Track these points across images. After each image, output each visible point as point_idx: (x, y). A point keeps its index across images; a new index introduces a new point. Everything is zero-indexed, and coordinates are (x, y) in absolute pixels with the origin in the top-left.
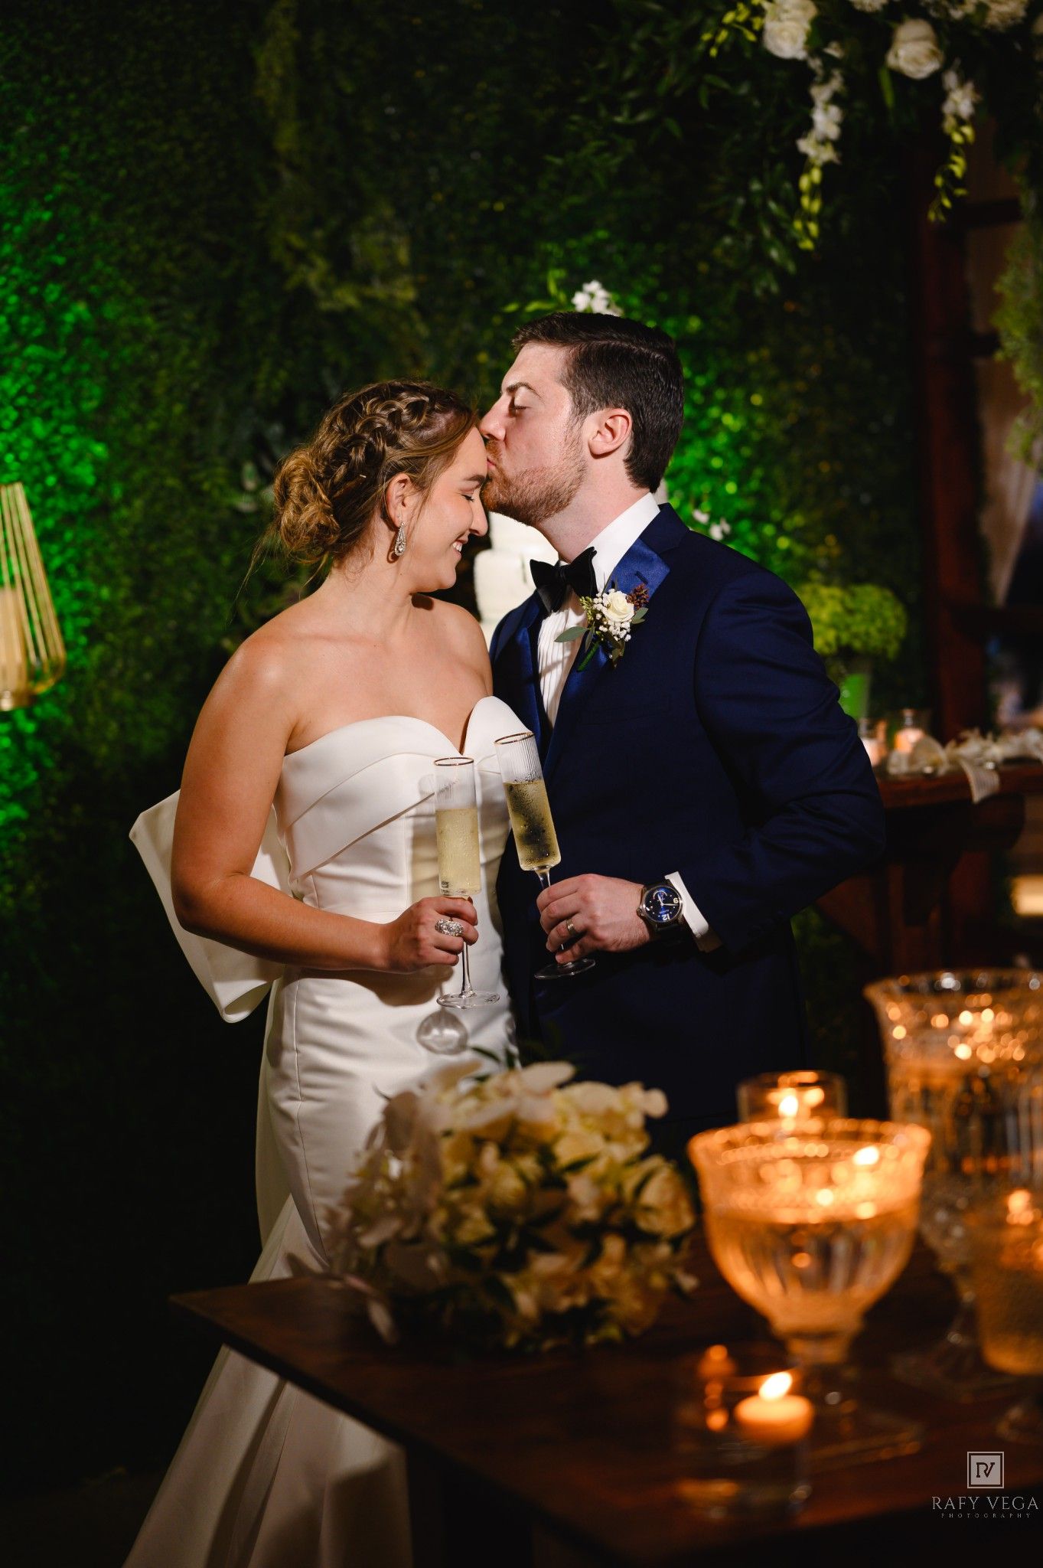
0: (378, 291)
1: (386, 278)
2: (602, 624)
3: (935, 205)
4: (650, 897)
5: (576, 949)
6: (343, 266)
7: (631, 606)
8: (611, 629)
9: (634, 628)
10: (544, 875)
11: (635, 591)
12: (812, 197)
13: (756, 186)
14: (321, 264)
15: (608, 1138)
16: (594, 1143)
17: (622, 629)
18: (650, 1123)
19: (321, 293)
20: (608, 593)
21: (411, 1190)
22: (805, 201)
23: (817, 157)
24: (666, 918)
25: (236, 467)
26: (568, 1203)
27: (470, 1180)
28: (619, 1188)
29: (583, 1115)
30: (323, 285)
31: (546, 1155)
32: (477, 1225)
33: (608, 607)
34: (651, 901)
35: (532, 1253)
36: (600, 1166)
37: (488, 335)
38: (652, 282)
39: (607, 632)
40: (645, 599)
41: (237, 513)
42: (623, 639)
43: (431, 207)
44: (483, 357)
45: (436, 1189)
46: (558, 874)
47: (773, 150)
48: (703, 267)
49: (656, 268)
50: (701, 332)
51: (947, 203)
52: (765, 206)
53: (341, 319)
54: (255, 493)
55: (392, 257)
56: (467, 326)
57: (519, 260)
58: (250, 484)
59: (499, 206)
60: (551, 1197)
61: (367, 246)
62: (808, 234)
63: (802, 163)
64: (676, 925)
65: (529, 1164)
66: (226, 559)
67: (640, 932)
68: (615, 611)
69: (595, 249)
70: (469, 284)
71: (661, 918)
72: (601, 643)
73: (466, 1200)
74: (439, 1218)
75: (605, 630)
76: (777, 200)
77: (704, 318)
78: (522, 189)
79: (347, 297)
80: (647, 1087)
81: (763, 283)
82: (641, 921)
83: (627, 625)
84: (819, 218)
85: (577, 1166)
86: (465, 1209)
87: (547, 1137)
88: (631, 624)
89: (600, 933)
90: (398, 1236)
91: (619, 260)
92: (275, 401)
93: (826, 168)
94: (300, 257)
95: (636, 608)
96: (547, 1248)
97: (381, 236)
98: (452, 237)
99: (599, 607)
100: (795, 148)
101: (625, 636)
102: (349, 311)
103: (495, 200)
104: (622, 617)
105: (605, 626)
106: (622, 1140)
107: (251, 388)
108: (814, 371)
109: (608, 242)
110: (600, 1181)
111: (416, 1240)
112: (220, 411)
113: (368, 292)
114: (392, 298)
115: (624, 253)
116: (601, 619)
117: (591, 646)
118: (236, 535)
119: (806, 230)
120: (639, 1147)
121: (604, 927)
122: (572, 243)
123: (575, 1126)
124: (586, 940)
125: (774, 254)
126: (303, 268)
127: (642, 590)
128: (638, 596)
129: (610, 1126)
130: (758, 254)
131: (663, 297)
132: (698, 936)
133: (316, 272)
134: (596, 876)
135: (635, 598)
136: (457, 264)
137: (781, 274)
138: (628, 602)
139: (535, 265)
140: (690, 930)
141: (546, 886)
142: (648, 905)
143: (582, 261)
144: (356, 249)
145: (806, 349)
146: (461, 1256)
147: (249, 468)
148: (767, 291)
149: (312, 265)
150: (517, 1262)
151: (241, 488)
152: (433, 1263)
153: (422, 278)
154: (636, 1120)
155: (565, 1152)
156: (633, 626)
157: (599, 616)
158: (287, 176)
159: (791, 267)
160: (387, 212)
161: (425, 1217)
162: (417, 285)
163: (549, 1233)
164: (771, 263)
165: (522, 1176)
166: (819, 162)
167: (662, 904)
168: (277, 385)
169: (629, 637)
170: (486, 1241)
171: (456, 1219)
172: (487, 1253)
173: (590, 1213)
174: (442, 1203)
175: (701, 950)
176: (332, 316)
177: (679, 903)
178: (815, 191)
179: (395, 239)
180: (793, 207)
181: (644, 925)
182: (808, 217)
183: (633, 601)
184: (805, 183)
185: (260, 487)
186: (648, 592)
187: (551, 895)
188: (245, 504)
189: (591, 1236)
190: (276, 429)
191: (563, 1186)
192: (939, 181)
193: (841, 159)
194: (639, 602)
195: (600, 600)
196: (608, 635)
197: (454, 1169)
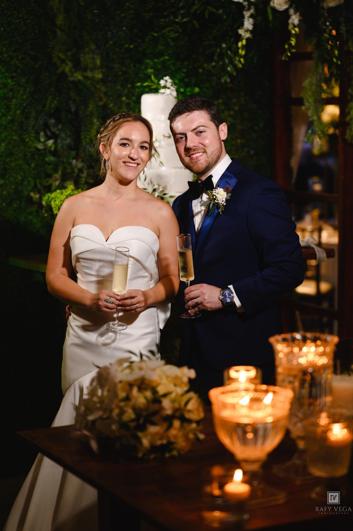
0: (89, 74)
1: (92, 70)
2: (216, 200)
3: (285, 54)
4: (223, 293)
5: (196, 309)
6: (77, 65)
7: (225, 193)
8: (219, 201)
9: (227, 200)
10: (188, 283)
11: (227, 188)
12: (242, 50)
13: (224, 46)
14: (70, 64)
15: (175, 385)
16: (171, 387)
17: (223, 201)
18: (190, 380)
19: (70, 74)
20: (217, 189)
21: (106, 401)
22: (240, 51)
23: (245, 36)
24: (228, 300)
25: (38, 133)
26: (162, 408)
27: (127, 399)
28: (180, 404)
29: (167, 377)
30: (70, 71)
31: (154, 391)
32: (130, 414)
33: (218, 194)
34: (223, 295)
35: (148, 426)
36: (173, 396)
37: (126, 91)
38: (183, 75)
39: (218, 202)
40: (230, 190)
41: (37, 149)
42: (223, 205)
43: (108, 45)
44: (124, 98)
45: (116, 401)
46: (192, 283)
47: (230, 33)
48: (201, 70)
49: (184, 70)
50: (199, 93)
51: (289, 54)
52: (227, 53)
53: (76, 84)
54: (44, 143)
55: (94, 63)
56: (119, 87)
57: (138, 65)
58: (42, 140)
59: (132, 46)
60: (156, 407)
61: (86, 59)
62: (240, 62)
63: (239, 38)
64: (232, 303)
65: (149, 394)
66: (33, 165)
67: (219, 305)
68: (220, 195)
69: (164, 62)
70: (120, 73)
71: (227, 301)
72: (215, 206)
73: (126, 406)
74: (116, 412)
75: (217, 201)
76: (231, 51)
77: (200, 88)
78: (139, 41)
79: (78, 76)
80: (190, 368)
81: (225, 78)
82: (220, 301)
83: (224, 200)
84: (245, 57)
85: (165, 395)
86: (126, 409)
87: (155, 384)
88: (226, 199)
89: (205, 304)
90: (101, 418)
91: (172, 66)
92: (52, 111)
93: (248, 40)
94: (63, 61)
95: (227, 194)
96: (154, 424)
97: (91, 55)
98: (115, 56)
99: (215, 194)
100: (237, 32)
101: (224, 203)
102: (79, 81)
103: (131, 44)
104: (223, 197)
105: (217, 200)
106: (180, 386)
107: (44, 106)
108: (236, 108)
109: (168, 60)
110: (173, 401)
111: (108, 418)
112: (33, 114)
113: (86, 74)
114: (93, 77)
115: (174, 64)
116: (215, 198)
117: (212, 207)
118: (36, 157)
119: (240, 61)
120: (186, 388)
121: (208, 303)
122: (156, 60)
123: (164, 381)
124: (200, 306)
125: (229, 69)
126: (64, 65)
127: (229, 187)
128: (227, 190)
129: (176, 381)
130: (223, 69)
131: (186, 80)
132: (238, 307)
133: (68, 68)
134: (206, 284)
135: (226, 190)
136: (116, 66)
137: (231, 75)
138: (224, 192)
139: (143, 67)
140: (236, 305)
141: (188, 287)
142: (222, 296)
143: (159, 67)
144: (82, 59)
145: (234, 100)
146: (124, 425)
147: (42, 134)
148: (226, 81)
149: (67, 64)
150: (143, 428)
151: (39, 141)
152: (114, 427)
153: (104, 70)
154: (185, 380)
155: (161, 390)
156: (226, 200)
157: (214, 197)
158: (59, 33)
159: (235, 74)
160: (93, 47)
161: (111, 411)
162: (102, 73)
163: (155, 418)
164: (228, 72)
165: (146, 398)
166: (245, 38)
167: (227, 296)
168: (53, 105)
169: (225, 204)
170: (132, 421)
171: (122, 412)
172: (133, 424)
173: (169, 412)
174: (118, 407)
175: (238, 312)
176: (73, 82)
177: (233, 296)
178: (243, 47)
179: (96, 57)
180: (236, 53)
181: (221, 303)
182: (241, 56)
183: (226, 191)
184: (240, 44)
185: (46, 141)
186: (231, 188)
187: (190, 290)
188: (40, 146)
189: (169, 420)
190: (52, 121)
191: (160, 402)
192: (286, 47)
193: (252, 37)
194: (228, 192)
195: (215, 191)
196: (218, 203)
197: (122, 395)
